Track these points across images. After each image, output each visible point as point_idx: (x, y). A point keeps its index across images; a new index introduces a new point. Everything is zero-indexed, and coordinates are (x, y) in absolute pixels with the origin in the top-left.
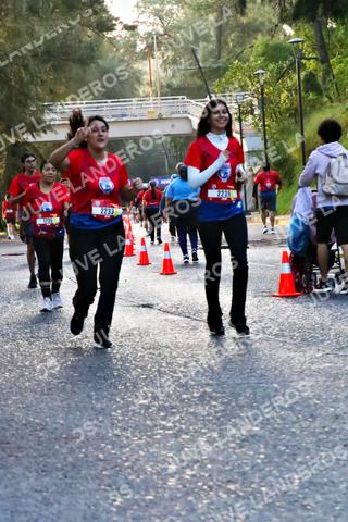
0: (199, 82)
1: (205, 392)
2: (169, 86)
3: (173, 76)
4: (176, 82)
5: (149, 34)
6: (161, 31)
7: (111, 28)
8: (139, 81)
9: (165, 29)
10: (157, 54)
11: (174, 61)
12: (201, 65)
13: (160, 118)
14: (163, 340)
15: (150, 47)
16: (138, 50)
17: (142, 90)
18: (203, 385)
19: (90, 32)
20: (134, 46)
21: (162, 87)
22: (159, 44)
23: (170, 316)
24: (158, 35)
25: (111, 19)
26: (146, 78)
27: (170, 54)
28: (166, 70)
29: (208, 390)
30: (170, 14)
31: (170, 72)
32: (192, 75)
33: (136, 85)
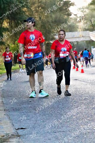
0: (92, 28)
1: (86, 98)
2: (85, 29)
3: (86, 26)
4: (87, 28)
5: (80, 17)
6: (83, 16)
7: (71, 15)
8: (78, 28)
9: (84, 15)
10: (82, 21)
11: (86, 23)
12: (93, 23)
13: (83, 37)
14: (78, 87)
15: (80, 19)
16: (78, 20)
17: (79, 30)
18: (85, 96)
19: (66, 16)
20: (77, 19)
21: (83, 29)
22: (82, 19)
23: (81, 82)
24: (82, 17)
25: (71, 13)
26: (79, 27)
27: (85, 21)
28: (84, 25)
29: (87, 97)
30: (85, 11)
31: (85, 25)
32: (91, 26)
33: (77, 29)
